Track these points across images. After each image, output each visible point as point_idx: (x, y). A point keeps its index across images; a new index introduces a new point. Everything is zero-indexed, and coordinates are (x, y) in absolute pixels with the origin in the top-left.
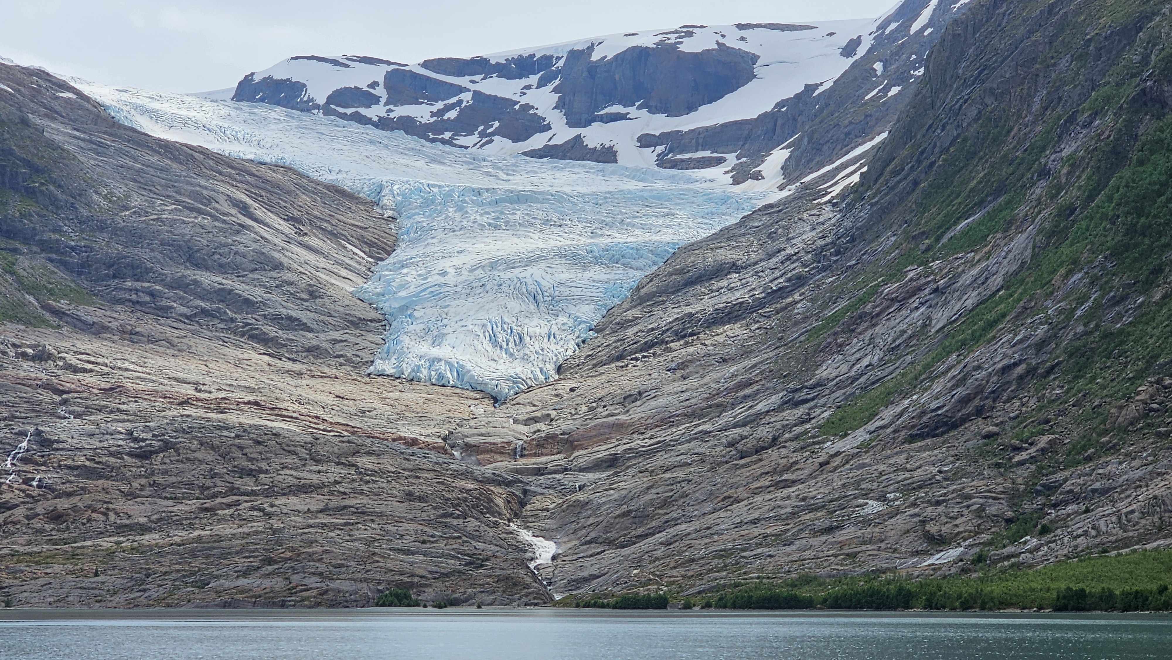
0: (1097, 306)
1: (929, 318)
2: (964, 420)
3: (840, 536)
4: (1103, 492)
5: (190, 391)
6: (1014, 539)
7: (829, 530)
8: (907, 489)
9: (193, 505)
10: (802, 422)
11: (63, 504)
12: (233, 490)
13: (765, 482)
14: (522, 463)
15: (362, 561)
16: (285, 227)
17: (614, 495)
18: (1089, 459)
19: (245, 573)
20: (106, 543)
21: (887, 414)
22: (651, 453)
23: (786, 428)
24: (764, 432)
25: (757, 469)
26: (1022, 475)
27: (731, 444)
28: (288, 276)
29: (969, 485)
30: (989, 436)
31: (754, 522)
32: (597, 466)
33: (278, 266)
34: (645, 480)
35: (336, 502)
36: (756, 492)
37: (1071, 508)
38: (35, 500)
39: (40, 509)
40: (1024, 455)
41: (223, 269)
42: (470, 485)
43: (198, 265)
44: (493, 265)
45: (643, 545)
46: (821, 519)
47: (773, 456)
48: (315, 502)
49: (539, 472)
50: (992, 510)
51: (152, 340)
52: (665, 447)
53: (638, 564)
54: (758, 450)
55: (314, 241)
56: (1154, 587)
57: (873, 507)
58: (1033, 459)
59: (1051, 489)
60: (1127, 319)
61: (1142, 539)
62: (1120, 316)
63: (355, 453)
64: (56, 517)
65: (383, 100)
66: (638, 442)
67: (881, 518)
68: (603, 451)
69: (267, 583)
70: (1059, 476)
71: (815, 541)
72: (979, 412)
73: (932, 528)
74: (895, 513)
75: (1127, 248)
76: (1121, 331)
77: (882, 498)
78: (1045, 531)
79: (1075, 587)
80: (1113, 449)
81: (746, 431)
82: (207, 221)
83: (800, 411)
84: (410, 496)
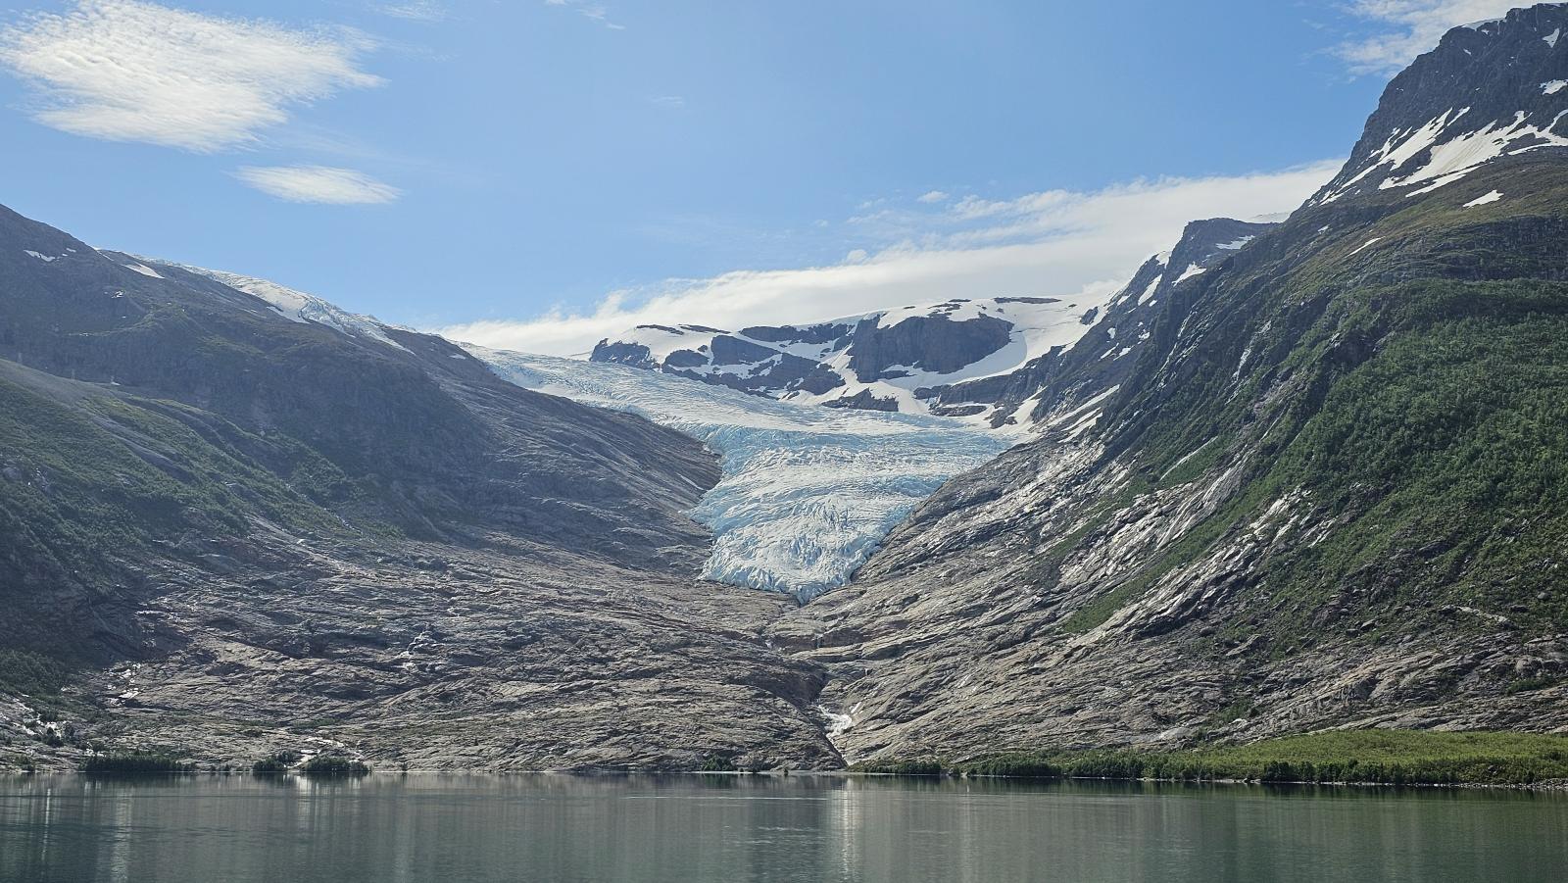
0: (1296, 526)
1: (1155, 537)
2: (1185, 620)
3: (1081, 715)
4: (1301, 682)
5: (553, 594)
6: (1229, 720)
7: (1072, 711)
8: (1136, 678)
9: (556, 687)
10: (1048, 621)
11: (452, 687)
12: (587, 675)
13: (1021, 669)
14: (821, 651)
15: (690, 733)
16: (633, 462)
17: (898, 678)
18: (1291, 653)
19: (595, 743)
20: (482, 718)
21: (1119, 615)
22: (924, 645)
23: (1036, 625)
24: (1018, 628)
25: (1013, 659)
26: (1233, 668)
27: (991, 638)
28: (634, 502)
29: (1192, 674)
30: (1205, 634)
31: (1010, 703)
32: (881, 655)
33: (627, 494)
34: (920, 668)
35: (671, 684)
36: (1014, 677)
37: (1275, 695)
38: (427, 682)
39: (430, 689)
40: (1235, 651)
41: (581, 496)
42: (778, 670)
43: (561, 494)
45: (921, 721)
46: (1066, 701)
47: (1026, 650)
48: (653, 683)
49: (836, 659)
50: (1208, 696)
51: (525, 553)
52: (937, 639)
53: (915, 736)
54: (1012, 643)
55: (656, 474)
56: (1345, 761)
57: (1110, 692)
58: (1244, 653)
59: (1258, 678)
60: (1321, 538)
61: (1335, 721)
62: (1314, 535)
63: (687, 644)
64: (445, 697)
65: (710, 361)
66: (916, 635)
67: (1115, 703)
68: (885, 643)
69: (613, 751)
70: (1264, 669)
71: (1062, 720)
72: (1197, 614)
73: (1160, 710)
74: (1128, 697)
75: (1320, 480)
76: (1316, 547)
77: (1117, 684)
78: (1254, 713)
79: (1280, 761)
80: (1310, 645)
81: (999, 628)
82: (569, 457)
83: (1047, 612)
84: (731, 680)
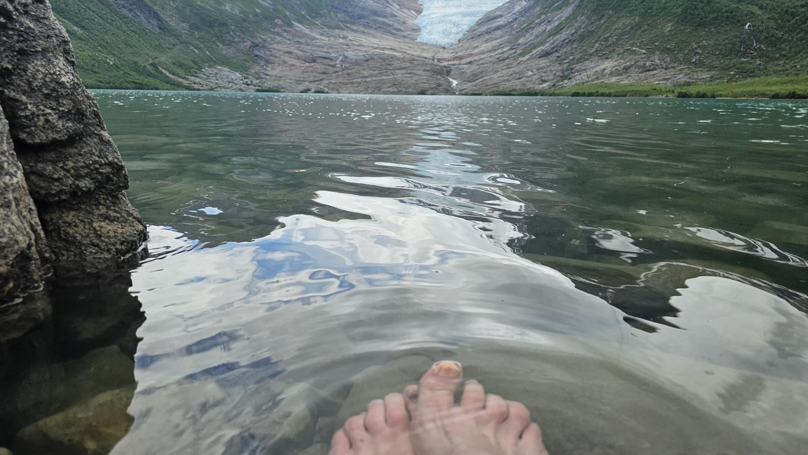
0: (588, 24)
1: (546, 28)
2: (553, 53)
3: (521, 80)
4: (585, 70)
5: (376, 46)
6: (562, 81)
7: (519, 78)
8: (538, 69)
9: (377, 72)
10: (514, 53)
11: (350, 71)
12: (386, 69)
13: (505, 67)
14: (450, 63)
15: (414, 85)
16: (398, 7)
17: (471, 70)
18: (582, 62)
19: (389, 87)
20: (359, 80)
21: (534, 51)
22: (478, 60)
23: (510, 55)
24: (505, 56)
25: (503, 64)
26: (565, 66)
27: (498, 58)
28: (398, 18)
29: (553, 68)
30: (558, 57)
31: (502, 77)
32: (467, 63)
33: (396, 16)
34: (477, 67)
35: (409, 71)
36: (504, 69)
37: (576, 74)
38: (344, 70)
39: (345, 72)
40: (566, 61)
41: (384, 17)
42: (438, 67)
43: (378, 16)
44: (444, 16)
45: (477, 82)
46: (518, 76)
47: (507, 61)
48: (404, 71)
49: (454, 65)
50: (558, 74)
51: (368, 34)
52: (482, 59)
53: (475, 86)
54: (504, 60)
55: (404, 10)
56: (595, 91)
57: (530, 73)
58: (568, 62)
59: (572, 69)
60: (594, 28)
61: (593, 81)
62: (592, 27)
63: (413, 60)
64: (348, 74)
66: (476, 58)
67: (532, 76)
68: (468, 60)
69: (394, 90)
70: (574, 66)
71: (516, 81)
72: (556, 51)
73: (543, 78)
74: (535, 74)
75: (596, 10)
76: (592, 31)
77: (532, 71)
78: (570, 79)
79: (577, 91)
80: (587, 60)
81: (501, 55)
82: (380, 5)
83: (513, 51)
84: (425, 70)
